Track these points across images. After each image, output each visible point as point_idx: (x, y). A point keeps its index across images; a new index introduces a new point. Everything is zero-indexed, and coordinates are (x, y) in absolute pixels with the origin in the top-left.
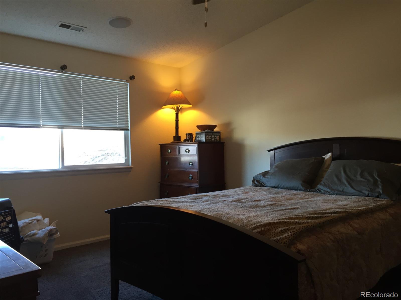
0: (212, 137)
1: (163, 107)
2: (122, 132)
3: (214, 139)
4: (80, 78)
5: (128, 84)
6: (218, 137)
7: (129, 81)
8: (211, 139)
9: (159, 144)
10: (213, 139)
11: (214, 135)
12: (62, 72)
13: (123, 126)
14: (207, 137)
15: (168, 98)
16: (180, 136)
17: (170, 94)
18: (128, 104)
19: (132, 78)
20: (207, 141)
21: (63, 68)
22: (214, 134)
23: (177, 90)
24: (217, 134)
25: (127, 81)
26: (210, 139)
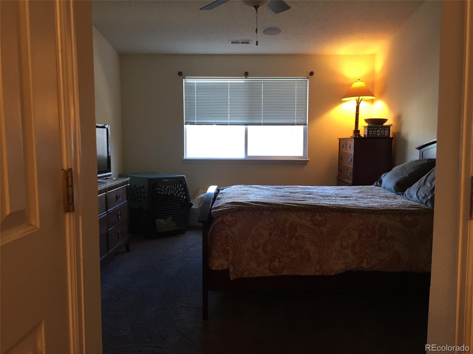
0: (378, 132)
1: (343, 100)
2: (302, 127)
3: (381, 134)
4: (261, 80)
5: (308, 80)
6: (387, 131)
7: (309, 77)
8: (376, 134)
9: (338, 139)
10: (379, 134)
11: (381, 130)
12: (246, 78)
13: (302, 121)
14: (370, 131)
15: (349, 90)
16: (359, 131)
17: (351, 85)
18: (307, 100)
19: (312, 74)
20: (370, 136)
21: (246, 75)
22: (380, 128)
23: (359, 81)
24: (385, 129)
25: (308, 78)
26: (374, 134)
